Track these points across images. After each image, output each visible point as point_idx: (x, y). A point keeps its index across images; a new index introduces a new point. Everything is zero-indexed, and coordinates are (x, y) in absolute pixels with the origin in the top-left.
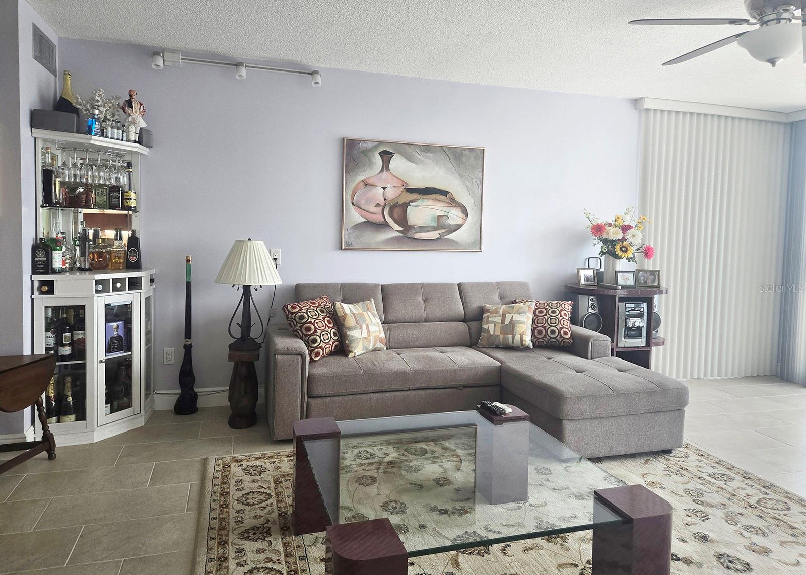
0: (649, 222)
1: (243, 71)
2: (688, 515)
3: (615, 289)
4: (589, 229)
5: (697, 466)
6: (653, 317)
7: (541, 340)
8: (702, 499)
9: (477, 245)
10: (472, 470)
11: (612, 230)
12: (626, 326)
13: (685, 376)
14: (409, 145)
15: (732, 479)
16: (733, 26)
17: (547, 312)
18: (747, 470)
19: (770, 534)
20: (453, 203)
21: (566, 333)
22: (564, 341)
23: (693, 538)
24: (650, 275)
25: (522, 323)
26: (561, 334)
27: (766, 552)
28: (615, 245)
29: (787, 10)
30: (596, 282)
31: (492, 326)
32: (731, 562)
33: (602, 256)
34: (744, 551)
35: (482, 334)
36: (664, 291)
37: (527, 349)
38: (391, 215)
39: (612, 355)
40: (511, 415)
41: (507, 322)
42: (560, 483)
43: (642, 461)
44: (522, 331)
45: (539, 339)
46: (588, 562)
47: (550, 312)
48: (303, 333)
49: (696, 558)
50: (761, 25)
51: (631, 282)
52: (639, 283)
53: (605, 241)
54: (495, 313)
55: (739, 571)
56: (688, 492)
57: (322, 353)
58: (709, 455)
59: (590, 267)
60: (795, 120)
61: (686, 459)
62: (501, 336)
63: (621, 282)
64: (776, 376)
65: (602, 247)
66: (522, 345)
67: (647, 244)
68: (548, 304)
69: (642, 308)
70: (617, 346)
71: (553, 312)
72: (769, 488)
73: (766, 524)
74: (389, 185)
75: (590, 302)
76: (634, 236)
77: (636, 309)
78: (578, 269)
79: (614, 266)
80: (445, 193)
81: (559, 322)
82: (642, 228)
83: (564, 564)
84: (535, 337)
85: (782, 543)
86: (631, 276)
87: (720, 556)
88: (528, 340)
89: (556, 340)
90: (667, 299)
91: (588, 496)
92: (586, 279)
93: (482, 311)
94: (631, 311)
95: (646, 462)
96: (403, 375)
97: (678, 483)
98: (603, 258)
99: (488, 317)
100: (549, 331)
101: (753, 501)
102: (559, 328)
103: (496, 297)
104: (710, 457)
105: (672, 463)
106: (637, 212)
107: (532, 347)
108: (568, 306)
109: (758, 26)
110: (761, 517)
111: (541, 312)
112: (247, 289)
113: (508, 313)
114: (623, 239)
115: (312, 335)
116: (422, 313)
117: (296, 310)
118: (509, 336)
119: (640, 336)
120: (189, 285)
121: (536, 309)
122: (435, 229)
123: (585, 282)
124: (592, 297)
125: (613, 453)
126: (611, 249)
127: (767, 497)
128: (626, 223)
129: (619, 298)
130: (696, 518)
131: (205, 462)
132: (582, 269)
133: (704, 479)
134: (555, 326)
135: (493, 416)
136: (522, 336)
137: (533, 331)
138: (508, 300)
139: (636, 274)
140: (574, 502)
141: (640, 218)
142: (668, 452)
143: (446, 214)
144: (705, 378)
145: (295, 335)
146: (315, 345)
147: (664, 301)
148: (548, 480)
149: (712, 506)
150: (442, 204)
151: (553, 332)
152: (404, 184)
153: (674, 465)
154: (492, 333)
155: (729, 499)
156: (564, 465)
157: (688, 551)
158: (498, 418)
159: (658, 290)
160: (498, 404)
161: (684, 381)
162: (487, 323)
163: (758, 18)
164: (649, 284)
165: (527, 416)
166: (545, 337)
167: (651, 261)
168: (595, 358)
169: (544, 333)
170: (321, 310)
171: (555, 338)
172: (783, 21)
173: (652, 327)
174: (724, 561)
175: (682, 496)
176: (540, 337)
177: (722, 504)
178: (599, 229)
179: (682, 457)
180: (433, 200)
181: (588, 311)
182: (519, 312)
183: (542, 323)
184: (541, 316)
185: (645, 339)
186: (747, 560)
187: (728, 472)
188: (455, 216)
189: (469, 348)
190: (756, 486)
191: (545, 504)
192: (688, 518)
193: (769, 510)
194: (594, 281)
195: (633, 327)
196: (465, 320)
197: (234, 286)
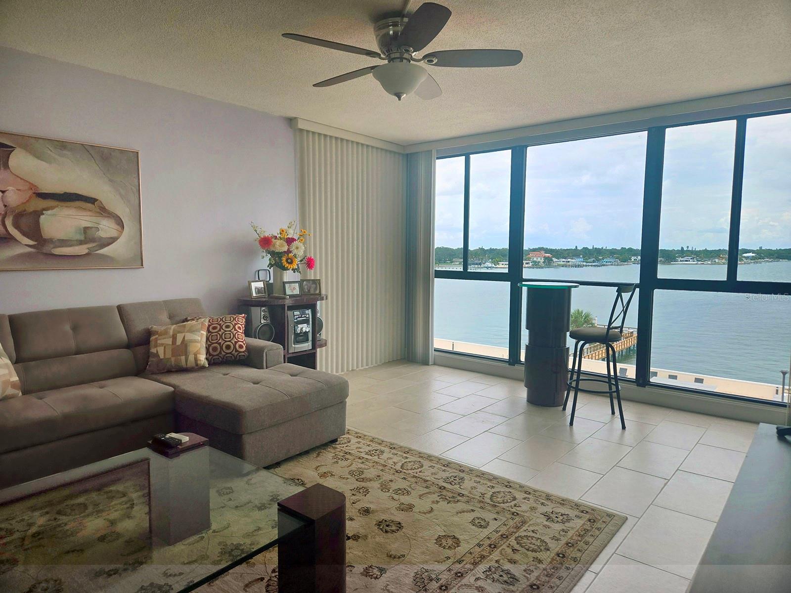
0: (309, 235)
2: (353, 494)
3: (284, 298)
4: (257, 243)
5: (357, 448)
6: (317, 322)
7: (217, 357)
8: (363, 476)
9: (138, 261)
10: (146, 514)
11: (278, 242)
12: (295, 332)
13: (342, 371)
14: (37, 138)
15: (382, 452)
16: (369, 58)
17: (221, 327)
18: (393, 441)
19: (412, 492)
20: (104, 211)
21: (241, 347)
22: (240, 354)
23: (359, 514)
24: (313, 284)
25: (196, 341)
26: (236, 349)
27: (410, 507)
28: (282, 257)
29: (407, 51)
30: (267, 294)
31: (161, 350)
32: (387, 526)
33: (270, 268)
34: (396, 512)
35: (151, 359)
36: (325, 297)
37: (203, 368)
38: (16, 226)
39: (284, 362)
40: (188, 444)
41: (179, 342)
42: (244, 498)
43: (315, 455)
44: (195, 350)
45: (214, 356)
46: (274, 571)
47: (224, 327)
49: (362, 532)
50: (389, 62)
51: (297, 291)
52: (304, 292)
53: (273, 254)
54: (164, 335)
55: (394, 531)
56: (352, 473)
58: (365, 436)
59: (260, 279)
60: (410, 152)
61: (348, 444)
62: (173, 359)
63: (288, 292)
64: (405, 359)
65: (270, 259)
66: (197, 365)
67: (308, 256)
68: (222, 320)
69: (307, 314)
70: (288, 352)
71: (228, 327)
72: (408, 453)
73: (409, 484)
74: (10, 188)
75: (262, 313)
76: (297, 248)
77: (303, 316)
78: (249, 282)
79: (281, 277)
80: (92, 201)
81: (234, 336)
82: (303, 241)
83: (250, 583)
84: (210, 355)
85: (420, 496)
86: (297, 285)
87: (379, 524)
88: (202, 358)
89: (232, 354)
90: (327, 304)
91: (269, 504)
92: (257, 290)
93: (149, 333)
94: (298, 318)
95: (318, 455)
96: (48, 424)
97: (344, 467)
98: (271, 270)
99: (156, 340)
100: (224, 346)
101: (398, 467)
102: (234, 342)
103: (164, 317)
104: (366, 437)
105: (338, 450)
106: (298, 226)
107: (207, 366)
108: (241, 319)
109: (386, 62)
110: (404, 478)
111: (214, 328)
113: (179, 332)
114: (289, 252)
116: (72, 344)
118: (182, 357)
119: (307, 340)
121: (209, 326)
122: (81, 243)
123: (256, 294)
124: (264, 308)
125: (290, 455)
126: (278, 261)
127: (408, 460)
128: (290, 236)
129: (288, 307)
130: (361, 495)
132: (253, 282)
133: (363, 458)
134: (229, 341)
135: (167, 449)
136: (196, 355)
137: (207, 349)
138: (178, 319)
139: (301, 283)
140: (257, 514)
141: (301, 231)
142: (334, 441)
143: (96, 226)
144: (358, 369)
147: (324, 306)
148: (230, 500)
149: (371, 480)
150: (89, 213)
151: (228, 347)
152: (32, 186)
153: (339, 452)
154: (162, 356)
155: (382, 470)
156: (245, 479)
157: (356, 528)
158: (173, 451)
159: (320, 297)
160: (173, 435)
161: (342, 375)
162: (156, 346)
163: (387, 54)
164: (312, 292)
165: (207, 440)
166: (220, 353)
167: (312, 271)
168: (270, 367)
169: (219, 350)
171: (230, 353)
172: (405, 61)
173: (317, 331)
174: (383, 527)
175: (348, 478)
176: (215, 353)
177: (378, 476)
178: (266, 242)
179: (345, 443)
180: (75, 207)
181: (261, 322)
182: (191, 331)
183: (217, 340)
184: (215, 332)
185: (311, 342)
186: (398, 520)
187: (379, 447)
188: (107, 228)
189: (137, 377)
190: (399, 453)
191: (229, 526)
192: (353, 497)
193: (410, 472)
194: (265, 293)
195: (301, 333)
196: (128, 346)
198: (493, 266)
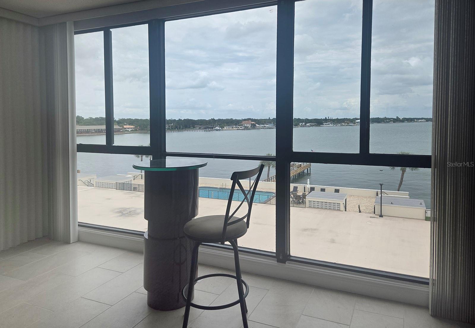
198: (221, 129)
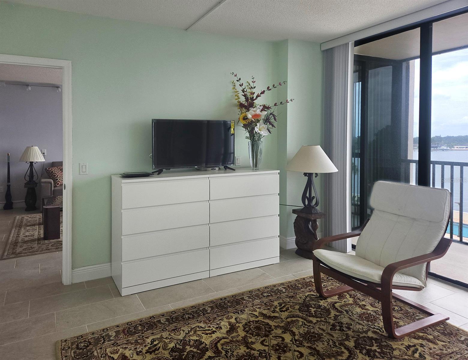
1: (30, 88)
48: (53, 177)
57: (60, 184)
112: (31, 163)
115: (56, 178)
117: (50, 170)
120: (9, 163)
131: (15, 218)
145: (50, 178)
146: (57, 181)
170: (60, 170)
197: (26, 163)
